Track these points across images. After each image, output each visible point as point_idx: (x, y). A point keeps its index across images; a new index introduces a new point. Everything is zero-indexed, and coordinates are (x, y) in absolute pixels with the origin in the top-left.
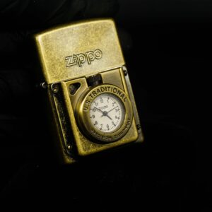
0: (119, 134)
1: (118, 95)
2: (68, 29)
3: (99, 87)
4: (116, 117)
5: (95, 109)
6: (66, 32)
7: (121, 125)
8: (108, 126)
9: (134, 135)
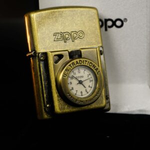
0: (90, 100)
1: (93, 68)
2: (59, 12)
3: (78, 60)
4: (89, 87)
5: (73, 77)
6: (57, 13)
7: (93, 93)
8: (81, 92)
9: (102, 103)
